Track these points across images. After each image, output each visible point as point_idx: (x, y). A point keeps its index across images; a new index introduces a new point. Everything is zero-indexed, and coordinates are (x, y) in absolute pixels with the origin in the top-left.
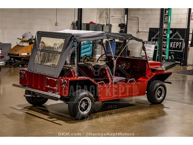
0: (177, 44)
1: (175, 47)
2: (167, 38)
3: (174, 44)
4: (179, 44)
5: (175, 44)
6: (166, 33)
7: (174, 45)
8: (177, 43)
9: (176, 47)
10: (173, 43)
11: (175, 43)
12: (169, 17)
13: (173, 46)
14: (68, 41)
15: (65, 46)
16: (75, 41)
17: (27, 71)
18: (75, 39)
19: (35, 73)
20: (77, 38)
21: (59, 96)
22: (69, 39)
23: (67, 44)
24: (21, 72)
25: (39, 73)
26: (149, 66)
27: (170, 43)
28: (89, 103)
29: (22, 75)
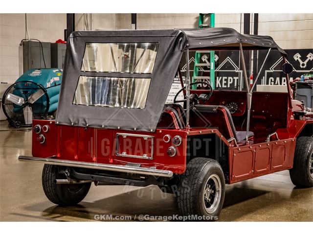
0: (230, 81)
1: (226, 86)
2: (209, 69)
4: (234, 80)
5: (225, 80)
6: (207, 61)
7: (224, 82)
8: (229, 78)
9: (229, 86)
10: (222, 79)
11: (226, 78)
13: (222, 85)
14: (168, 46)
15: (163, 58)
16: (187, 46)
17: (58, 123)
18: (187, 41)
19: (82, 126)
20: (190, 39)
21: (170, 174)
22: (172, 42)
23: (167, 53)
24: (38, 127)
25: (95, 125)
26: (291, 107)
27: (216, 79)
28: (217, 187)
29: (40, 134)
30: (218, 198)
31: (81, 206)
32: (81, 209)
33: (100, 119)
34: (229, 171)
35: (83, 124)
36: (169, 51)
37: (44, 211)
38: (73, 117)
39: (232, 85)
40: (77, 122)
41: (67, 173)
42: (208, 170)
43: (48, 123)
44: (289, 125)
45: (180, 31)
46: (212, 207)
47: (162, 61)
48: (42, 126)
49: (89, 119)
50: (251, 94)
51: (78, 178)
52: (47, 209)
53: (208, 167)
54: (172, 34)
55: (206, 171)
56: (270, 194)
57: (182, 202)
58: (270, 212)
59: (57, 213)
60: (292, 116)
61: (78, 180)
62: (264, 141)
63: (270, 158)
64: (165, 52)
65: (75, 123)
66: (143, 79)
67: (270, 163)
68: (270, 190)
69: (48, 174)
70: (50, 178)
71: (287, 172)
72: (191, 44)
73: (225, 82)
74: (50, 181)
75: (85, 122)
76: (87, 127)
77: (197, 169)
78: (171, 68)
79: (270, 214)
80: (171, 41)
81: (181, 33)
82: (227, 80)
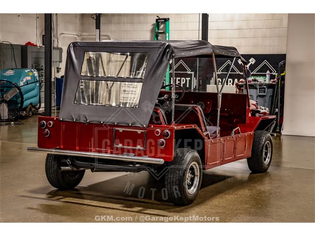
0: (183, 81)
3: (177, 80)
4: (186, 80)
5: (179, 80)
8: (182, 79)
11: (179, 78)
12: (167, 34)
14: (157, 56)
15: (153, 66)
16: (173, 56)
17: (61, 119)
18: (173, 52)
19: (83, 122)
20: (175, 50)
21: (162, 161)
22: (161, 52)
23: (156, 61)
24: (44, 123)
25: (95, 121)
26: (249, 106)
27: (170, 79)
28: (196, 173)
29: (45, 128)
30: (196, 181)
31: (77, 190)
32: (78, 192)
33: (100, 116)
34: (204, 160)
35: (84, 120)
36: (158, 60)
37: (48, 194)
38: (75, 115)
39: (185, 85)
40: (78, 119)
41: (68, 162)
42: (190, 158)
43: (52, 120)
44: (247, 121)
45: (167, 44)
46: (192, 188)
47: (152, 68)
48: (47, 122)
49: (89, 116)
50: (221, 96)
51: (78, 165)
52: (50, 193)
53: (190, 155)
54: (160, 46)
55: (188, 160)
56: (232, 178)
57: (169, 185)
58: (236, 193)
59: (60, 196)
60: (250, 114)
61: (78, 167)
62: (229, 134)
63: (235, 148)
64: (155, 60)
65: (77, 120)
66: (136, 83)
67: (234, 152)
68: (232, 175)
69: (50, 163)
70: (52, 166)
71: (245, 160)
72: (176, 54)
73: (179, 82)
74: (53, 169)
75: (86, 118)
76: (88, 123)
77: (181, 158)
78: (160, 74)
79: (236, 195)
80: (159, 52)
81: (168, 45)
82: (180, 80)
